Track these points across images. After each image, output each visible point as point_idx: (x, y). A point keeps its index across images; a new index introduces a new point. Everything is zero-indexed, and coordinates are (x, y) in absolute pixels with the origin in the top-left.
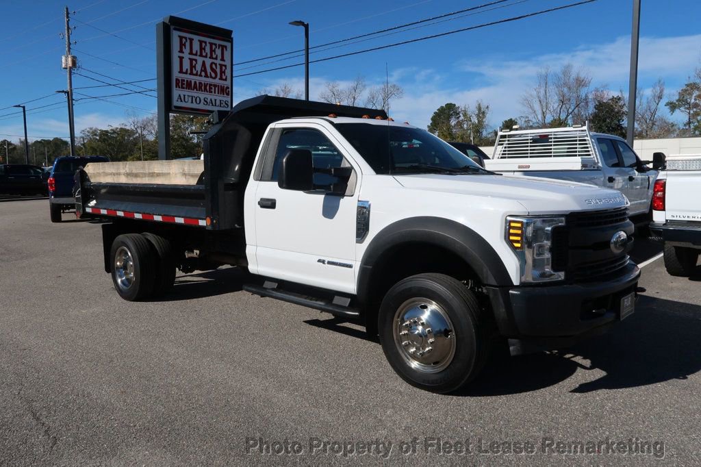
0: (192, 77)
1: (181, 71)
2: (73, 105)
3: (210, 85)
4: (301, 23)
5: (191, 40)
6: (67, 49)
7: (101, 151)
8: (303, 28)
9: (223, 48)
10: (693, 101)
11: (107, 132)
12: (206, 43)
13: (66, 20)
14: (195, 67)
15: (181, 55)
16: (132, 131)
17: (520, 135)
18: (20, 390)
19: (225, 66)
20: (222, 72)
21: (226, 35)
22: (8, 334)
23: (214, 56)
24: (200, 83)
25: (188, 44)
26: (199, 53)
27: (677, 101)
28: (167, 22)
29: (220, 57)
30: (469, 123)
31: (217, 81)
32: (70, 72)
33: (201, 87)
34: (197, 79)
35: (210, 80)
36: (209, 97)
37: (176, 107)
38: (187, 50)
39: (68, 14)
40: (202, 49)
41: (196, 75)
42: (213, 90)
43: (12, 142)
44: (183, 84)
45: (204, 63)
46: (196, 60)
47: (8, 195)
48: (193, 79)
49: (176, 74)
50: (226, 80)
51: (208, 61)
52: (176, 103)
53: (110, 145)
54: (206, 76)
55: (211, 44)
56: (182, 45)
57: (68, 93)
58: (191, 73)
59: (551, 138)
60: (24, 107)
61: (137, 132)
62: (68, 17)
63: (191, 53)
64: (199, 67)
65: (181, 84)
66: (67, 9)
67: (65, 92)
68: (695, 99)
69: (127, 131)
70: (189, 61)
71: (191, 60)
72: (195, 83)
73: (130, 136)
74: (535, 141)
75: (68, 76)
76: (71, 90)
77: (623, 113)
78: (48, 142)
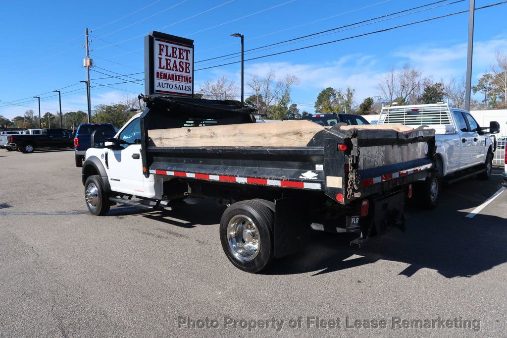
0: (167, 71)
1: (160, 67)
2: (90, 90)
3: (179, 76)
4: (239, 35)
5: (167, 47)
6: (87, 55)
7: (107, 119)
8: (240, 38)
9: (188, 51)
10: (488, 86)
11: (111, 107)
12: (176, 48)
13: (86, 36)
14: (169, 64)
15: (160, 56)
16: (126, 106)
17: (398, 109)
18: (53, 306)
19: (189, 64)
20: (187, 68)
21: (189, 43)
22: (46, 254)
23: (182, 57)
24: (172, 75)
25: (165, 49)
26: (172, 55)
27: (478, 86)
28: (151, 35)
29: (185, 58)
30: (342, 100)
31: (183, 74)
32: (89, 69)
33: (173, 77)
34: (171, 72)
35: (179, 73)
36: (178, 84)
37: (157, 91)
38: (164, 53)
39: (87, 32)
40: (174, 52)
41: (170, 69)
42: (181, 80)
43: (53, 114)
44: (161, 76)
45: (175, 62)
46: (170, 60)
47: (49, 148)
48: (168, 72)
49: (157, 69)
50: (189, 73)
51: (178, 61)
52: (157, 88)
53: (112, 115)
54: (176, 70)
55: (180, 49)
56: (161, 50)
57: (87, 82)
58: (167, 69)
59: (421, 111)
60: (59, 92)
61: (129, 107)
62: (87, 34)
63: (167, 55)
64: (172, 64)
65: (160, 75)
66: (87, 29)
67: (85, 82)
68: (490, 85)
69: (123, 106)
70: (165, 60)
71: (167, 60)
72: (169, 75)
73: (125, 109)
74: (409, 113)
75: (87, 72)
76: (89, 81)
77: (443, 94)
78: (75, 113)
